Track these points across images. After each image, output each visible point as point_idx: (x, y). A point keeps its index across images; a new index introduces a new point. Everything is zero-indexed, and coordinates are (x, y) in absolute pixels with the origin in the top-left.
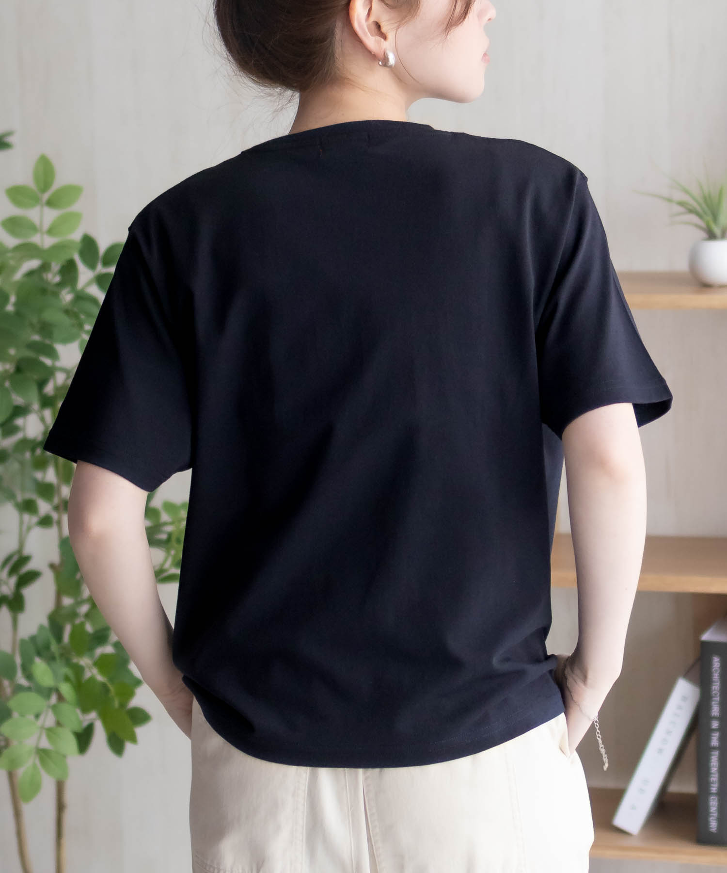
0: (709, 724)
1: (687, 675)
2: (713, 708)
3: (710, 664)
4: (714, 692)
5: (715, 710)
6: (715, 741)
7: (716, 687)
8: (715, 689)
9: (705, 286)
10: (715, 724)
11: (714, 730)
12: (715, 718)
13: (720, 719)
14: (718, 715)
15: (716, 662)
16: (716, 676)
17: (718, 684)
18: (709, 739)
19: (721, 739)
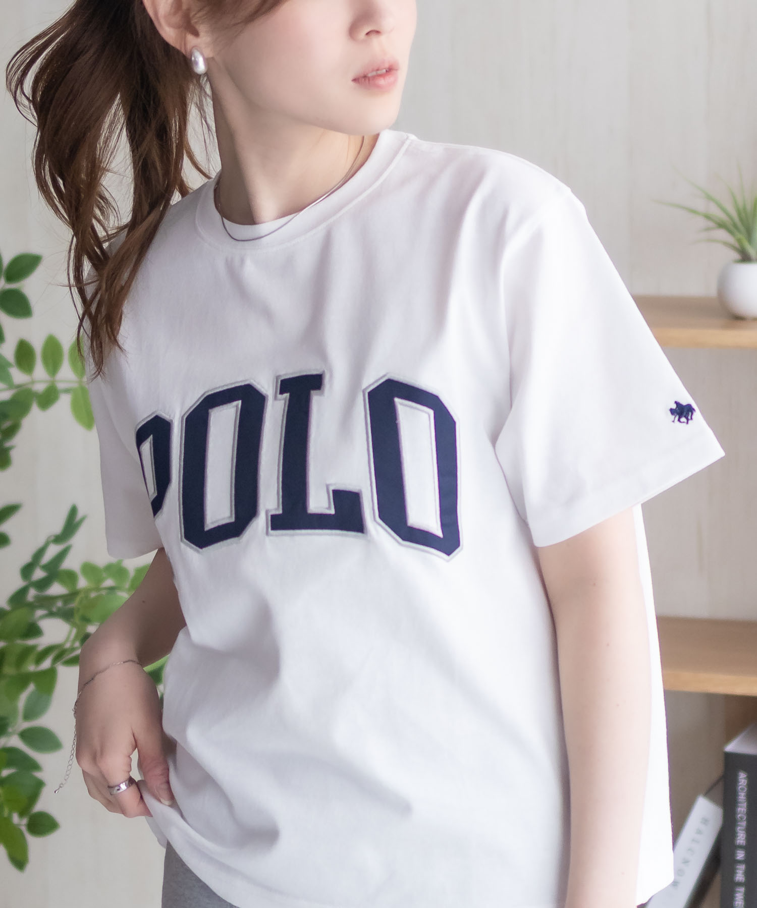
0: (733, 854)
1: (708, 793)
2: (738, 834)
3: (735, 781)
4: (739, 815)
5: (741, 838)
6: (740, 876)
7: (742, 809)
8: (741, 811)
9: (737, 319)
10: (740, 855)
11: (740, 862)
12: (741, 847)
13: (746, 848)
14: (745, 844)
15: (742, 779)
16: (742, 796)
17: (745, 805)
18: (733, 872)
19: (747, 873)
